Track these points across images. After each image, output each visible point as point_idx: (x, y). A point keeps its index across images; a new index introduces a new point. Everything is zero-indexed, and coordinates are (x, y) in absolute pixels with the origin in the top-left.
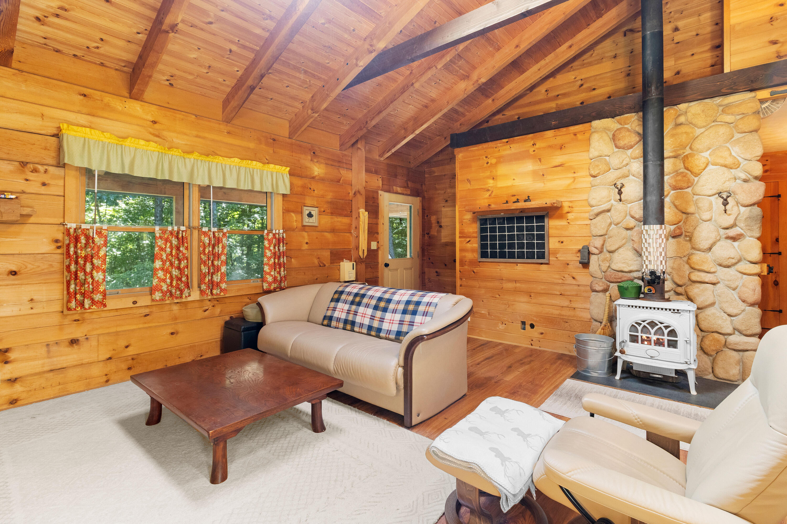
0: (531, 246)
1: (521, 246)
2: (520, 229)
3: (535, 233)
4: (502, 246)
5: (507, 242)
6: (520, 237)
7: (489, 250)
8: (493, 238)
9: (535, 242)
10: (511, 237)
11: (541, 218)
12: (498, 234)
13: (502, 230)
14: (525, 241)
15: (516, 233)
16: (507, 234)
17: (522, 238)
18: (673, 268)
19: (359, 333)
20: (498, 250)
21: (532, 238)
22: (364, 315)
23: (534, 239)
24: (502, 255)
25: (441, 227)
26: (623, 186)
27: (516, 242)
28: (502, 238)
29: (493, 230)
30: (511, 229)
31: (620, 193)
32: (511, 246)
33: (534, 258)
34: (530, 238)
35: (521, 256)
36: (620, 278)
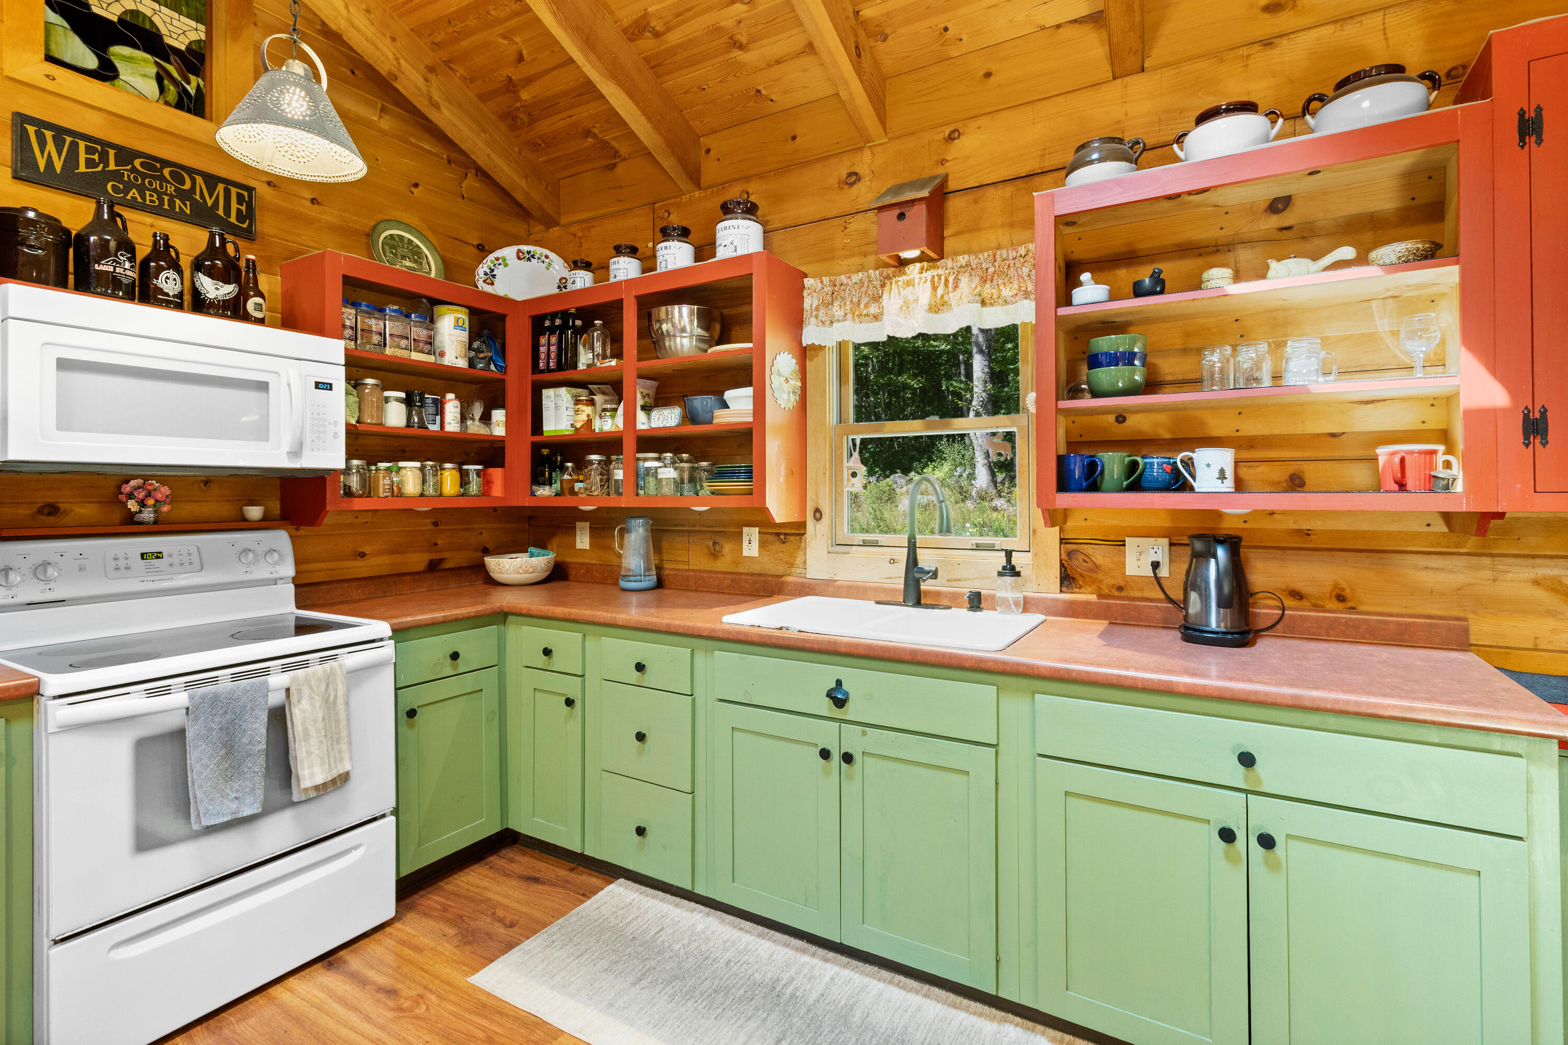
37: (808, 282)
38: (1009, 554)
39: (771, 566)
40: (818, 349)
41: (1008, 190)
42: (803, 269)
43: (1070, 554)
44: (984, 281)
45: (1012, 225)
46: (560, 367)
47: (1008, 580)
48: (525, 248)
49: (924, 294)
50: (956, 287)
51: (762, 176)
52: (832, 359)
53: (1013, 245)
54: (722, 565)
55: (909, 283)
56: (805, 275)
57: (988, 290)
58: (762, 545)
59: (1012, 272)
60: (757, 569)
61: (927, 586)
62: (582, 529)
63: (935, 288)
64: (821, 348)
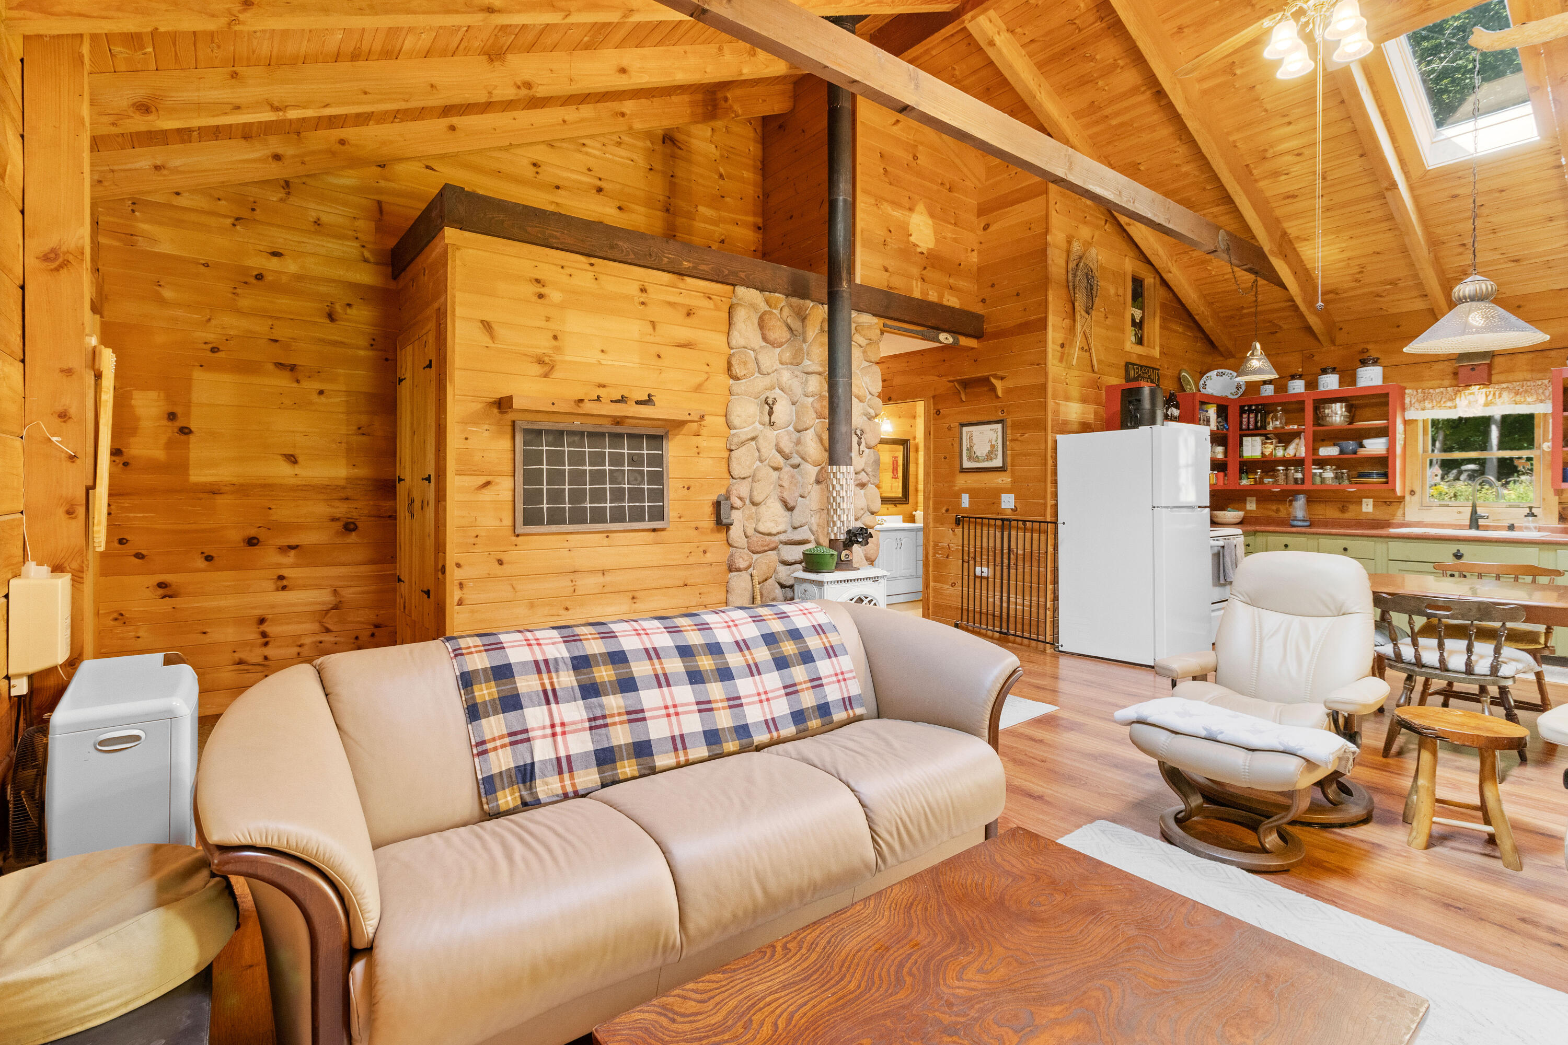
0: (636, 495)
1: (618, 495)
2: (617, 460)
3: (646, 469)
4: (577, 496)
5: (588, 487)
6: (615, 477)
7: (545, 506)
8: (556, 477)
9: (646, 487)
10: (598, 477)
11: (657, 439)
12: (567, 468)
13: (577, 459)
14: (626, 486)
15: (607, 468)
16: (588, 468)
17: (620, 479)
18: (818, 525)
19: (679, 766)
20: (567, 506)
21: (639, 478)
22: (672, 711)
23: (642, 482)
24: (578, 517)
25: (185, 431)
26: (774, 402)
27: (608, 486)
28: (577, 477)
29: (555, 458)
30: (597, 459)
31: (770, 413)
32: (598, 495)
33: (644, 520)
34: (636, 479)
35: (618, 516)
36: (767, 545)
37: (1407, 391)
38: (1531, 508)
39: (1381, 515)
40: (1414, 421)
41: (1530, 356)
42: (1404, 385)
43: (1564, 509)
44: (1517, 394)
45: (1532, 371)
46: (1256, 428)
47: (1531, 518)
48: (1220, 371)
49: (1482, 399)
50: (1500, 396)
51: (1376, 342)
52: (1420, 425)
53: (1534, 380)
54: (1347, 515)
55: (1473, 394)
56: (1405, 388)
57: (1518, 398)
58: (1374, 506)
59: (1533, 391)
60: (1371, 517)
61: (1481, 522)
62: (1251, 501)
63: (1487, 396)
64: (1416, 420)
